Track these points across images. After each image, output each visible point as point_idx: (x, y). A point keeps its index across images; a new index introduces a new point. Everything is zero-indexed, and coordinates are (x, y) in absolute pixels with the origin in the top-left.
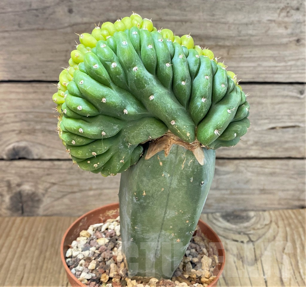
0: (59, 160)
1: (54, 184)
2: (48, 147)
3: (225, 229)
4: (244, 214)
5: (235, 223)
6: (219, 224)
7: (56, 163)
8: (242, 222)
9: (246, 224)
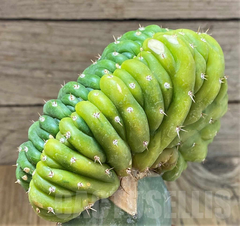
0: (18, 106)
1: (12, 131)
2: (6, 92)
3: (207, 181)
4: (227, 161)
5: (218, 173)
6: (199, 174)
7: (15, 109)
8: (225, 172)
9: (230, 175)
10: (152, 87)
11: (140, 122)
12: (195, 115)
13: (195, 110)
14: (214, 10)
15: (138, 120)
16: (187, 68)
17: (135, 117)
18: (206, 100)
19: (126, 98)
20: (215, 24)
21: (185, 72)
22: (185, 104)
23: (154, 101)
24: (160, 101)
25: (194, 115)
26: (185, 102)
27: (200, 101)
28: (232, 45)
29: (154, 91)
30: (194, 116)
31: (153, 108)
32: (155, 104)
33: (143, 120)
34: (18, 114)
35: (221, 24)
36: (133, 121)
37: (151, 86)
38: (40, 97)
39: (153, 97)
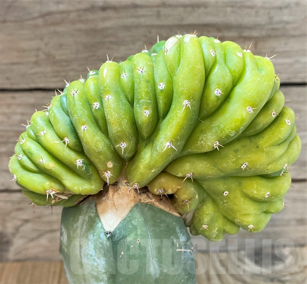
10: (140, 81)
11: (114, 114)
12: (205, 141)
13: (206, 134)
15: (112, 111)
16: (187, 70)
17: (110, 107)
18: (222, 126)
19: (107, 84)
21: (183, 74)
22: (178, 114)
23: (139, 98)
24: (147, 100)
25: (203, 140)
26: (178, 111)
27: (215, 125)
29: (141, 86)
30: (203, 142)
31: (138, 106)
32: (140, 102)
33: (119, 114)
36: (107, 110)
37: (140, 79)
39: (139, 92)
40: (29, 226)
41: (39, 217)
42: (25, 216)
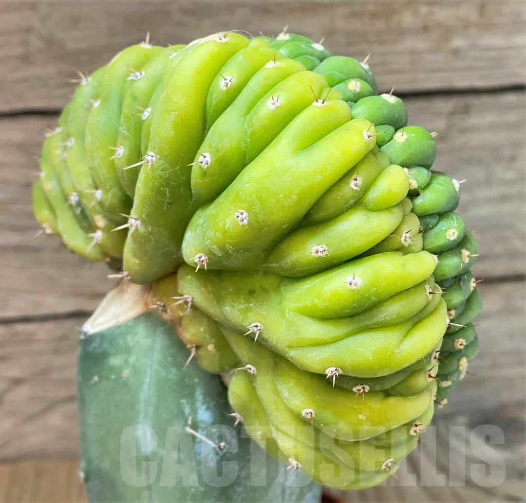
0: (26, 320)
1: (17, 382)
7: (21, 328)
14: (469, 69)
20: (475, 101)
28: (517, 145)
34: (28, 339)
35: (487, 99)
38: (77, 295)
40: (23, 392)
41: (45, 372)
42: (15, 372)
